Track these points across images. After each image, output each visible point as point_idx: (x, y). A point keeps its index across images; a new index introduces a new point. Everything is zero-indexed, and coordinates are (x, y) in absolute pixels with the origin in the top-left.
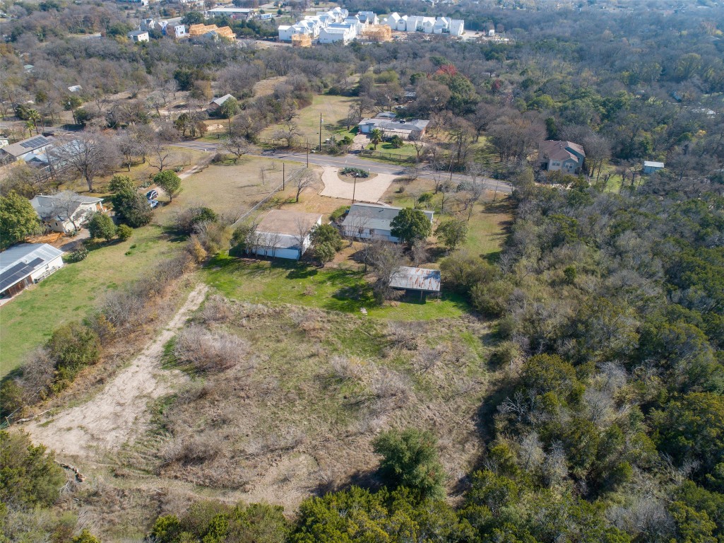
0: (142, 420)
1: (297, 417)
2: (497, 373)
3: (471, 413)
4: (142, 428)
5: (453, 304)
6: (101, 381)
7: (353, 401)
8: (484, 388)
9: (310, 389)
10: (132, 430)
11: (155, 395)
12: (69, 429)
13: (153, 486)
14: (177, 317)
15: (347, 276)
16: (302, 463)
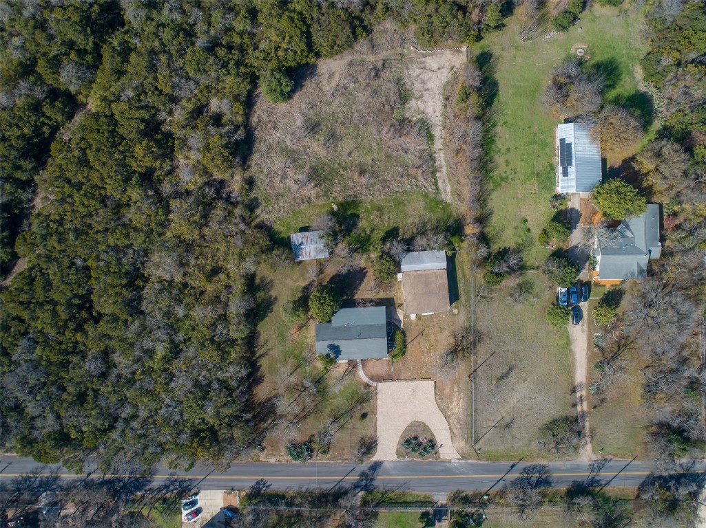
0: (409, 84)
1: (339, 109)
2: (248, 176)
3: (258, 141)
4: (406, 80)
5: (282, 235)
6: (447, 99)
7: (316, 129)
8: (253, 162)
9: (340, 130)
10: (410, 77)
11: (414, 100)
12: (439, 69)
13: (384, 54)
14: (443, 162)
15: (359, 246)
16: (327, 88)
